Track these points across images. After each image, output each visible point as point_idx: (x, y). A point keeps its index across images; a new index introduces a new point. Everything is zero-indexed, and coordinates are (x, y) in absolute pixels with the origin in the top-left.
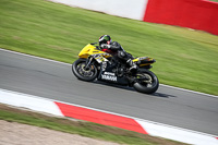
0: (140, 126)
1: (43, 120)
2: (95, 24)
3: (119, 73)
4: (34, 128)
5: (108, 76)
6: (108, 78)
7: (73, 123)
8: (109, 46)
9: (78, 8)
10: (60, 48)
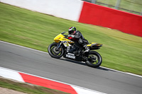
0: (74, 90)
1: (11, 84)
2: (46, 23)
3: (77, 53)
4: (5, 90)
5: (70, 55)
6: (69, 57)
7: (30, 87)
8: (73, 36)
9: (36, 12)
10: (23, 37)
